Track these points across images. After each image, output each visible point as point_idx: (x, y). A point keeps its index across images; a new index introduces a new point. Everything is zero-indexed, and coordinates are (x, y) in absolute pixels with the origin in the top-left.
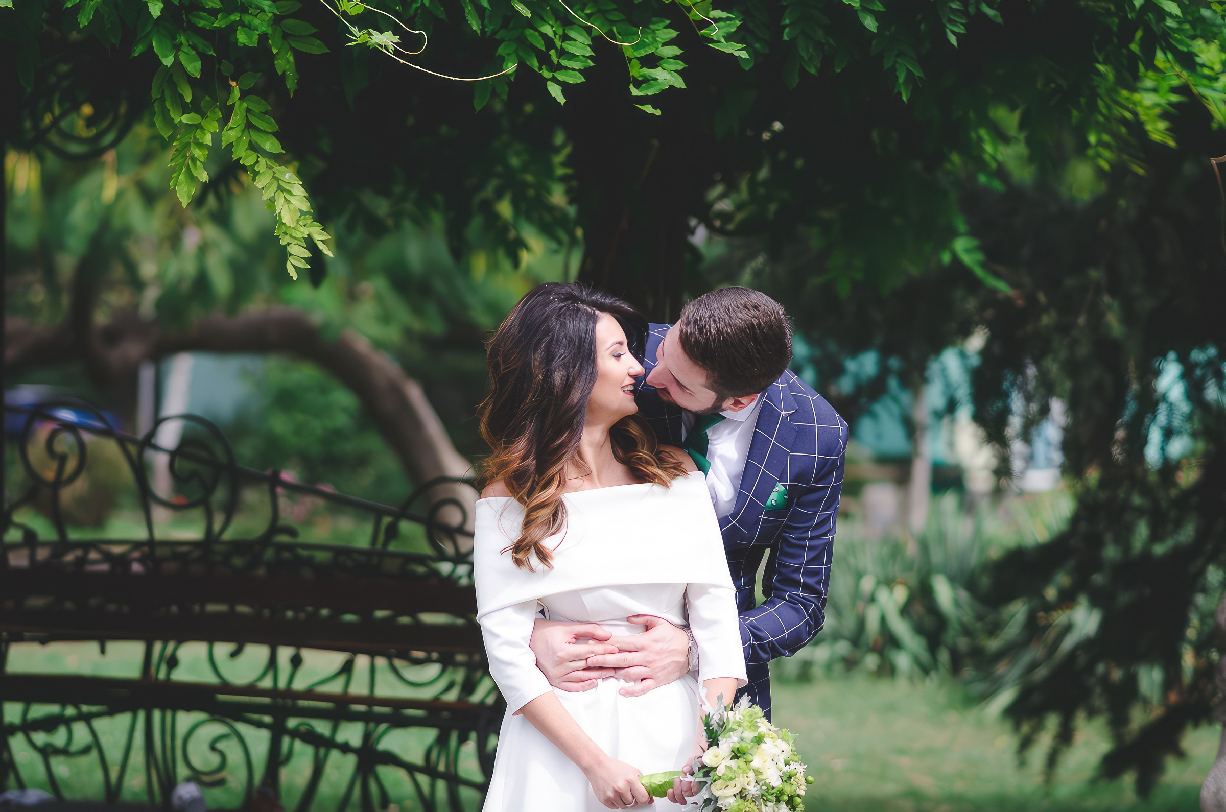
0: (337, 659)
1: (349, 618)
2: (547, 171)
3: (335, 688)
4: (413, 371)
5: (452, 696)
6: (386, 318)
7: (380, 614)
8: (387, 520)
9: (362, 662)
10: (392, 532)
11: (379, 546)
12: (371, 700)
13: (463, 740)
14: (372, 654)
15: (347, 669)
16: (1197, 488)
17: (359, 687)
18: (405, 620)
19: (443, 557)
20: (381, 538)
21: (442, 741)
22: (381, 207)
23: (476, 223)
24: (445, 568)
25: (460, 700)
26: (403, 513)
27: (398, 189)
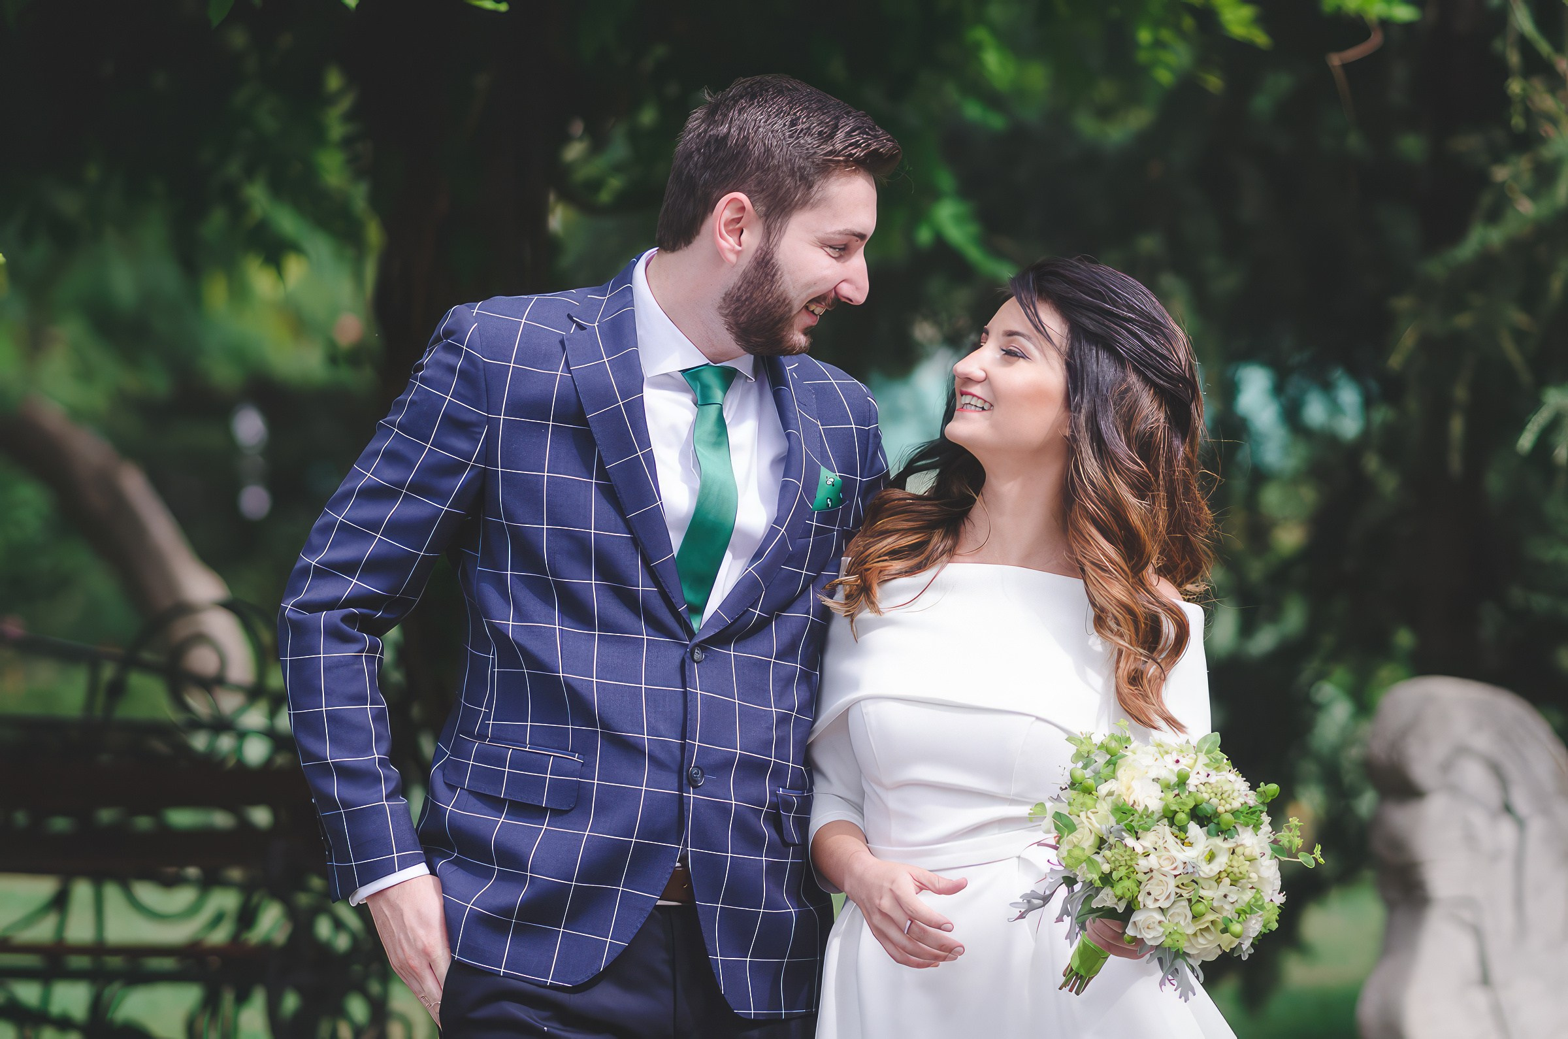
0: (42, 888)
1: (60, 824)
2: (318, 136)
3: (43, 931)
4: (129, 451)
5: (220, 936)
6: (85, 374)
7: (106, 816)
8: (108, 672)
9: (82, 891)
10: (117, 690)
11: (98, 712)
12: (98, 949)
13: (242, 998)
14: (98, 879)
15: (60, 903)
16: (1305, 555)
17: (80, 929)
18: (143, 823)
19: (196, 724)
20: (101, 699)
21: (211, 1003)
22: (68, 203)
23: (216, 220)
24: (199, 742)
25: (236, 939)
26: (130, 662)
27: (93, 173)
